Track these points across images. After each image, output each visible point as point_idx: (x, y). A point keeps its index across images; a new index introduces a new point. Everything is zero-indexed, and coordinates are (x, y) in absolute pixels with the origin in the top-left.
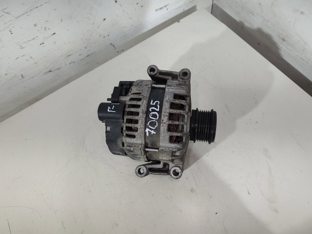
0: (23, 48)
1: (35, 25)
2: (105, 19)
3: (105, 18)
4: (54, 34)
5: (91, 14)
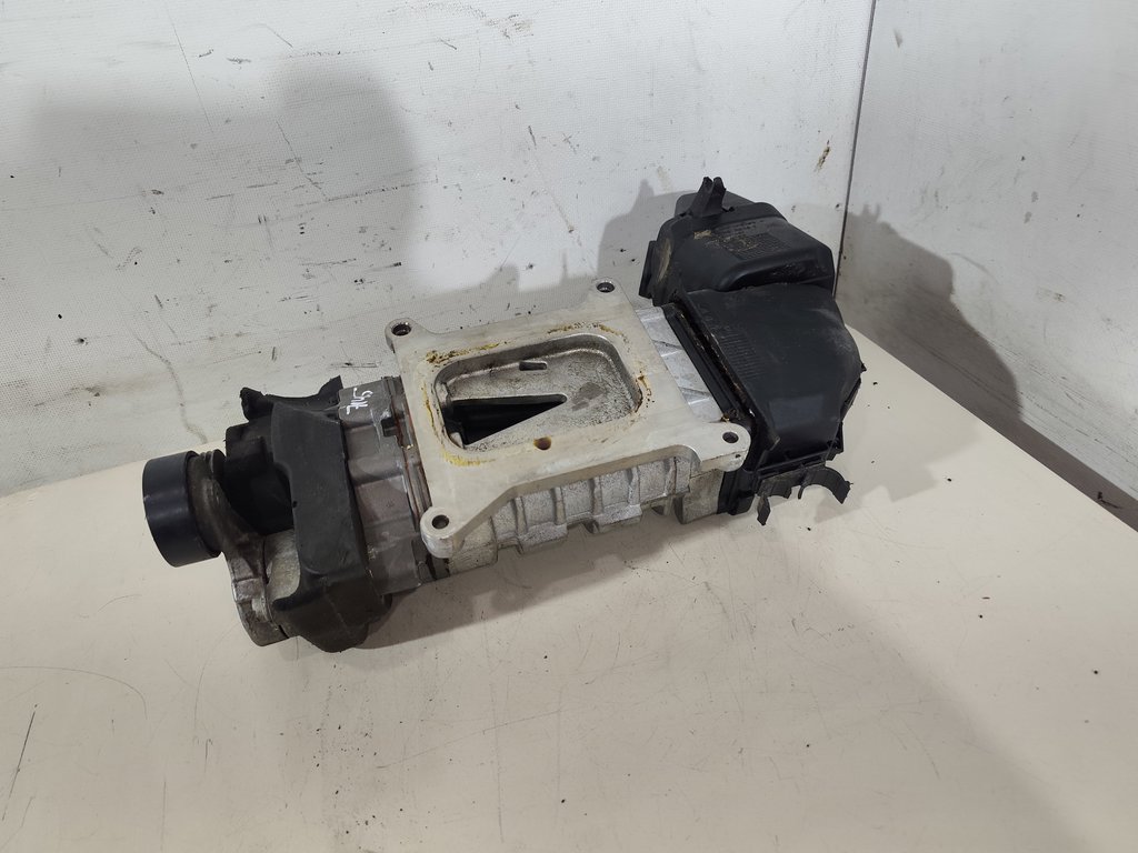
0: (309, 277)
1: (363, 230)
2: (531, 266)
3: (532, 263)
4: (396, 265)
5: (502, 243)
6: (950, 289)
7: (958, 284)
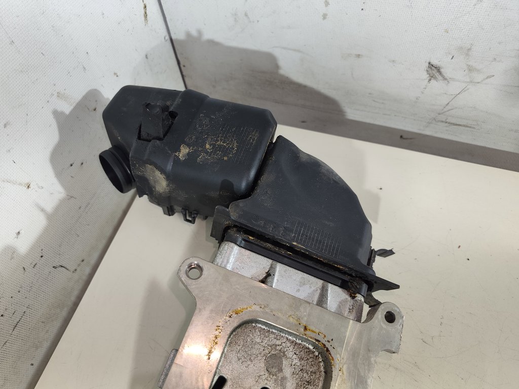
6: (277, 67)
7: (281, 63)
